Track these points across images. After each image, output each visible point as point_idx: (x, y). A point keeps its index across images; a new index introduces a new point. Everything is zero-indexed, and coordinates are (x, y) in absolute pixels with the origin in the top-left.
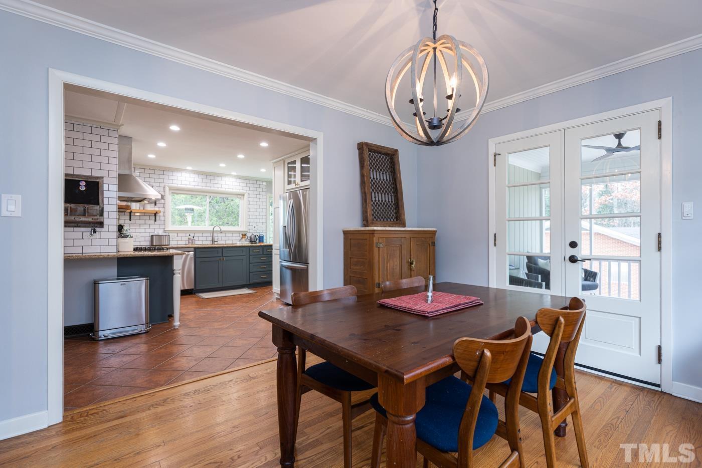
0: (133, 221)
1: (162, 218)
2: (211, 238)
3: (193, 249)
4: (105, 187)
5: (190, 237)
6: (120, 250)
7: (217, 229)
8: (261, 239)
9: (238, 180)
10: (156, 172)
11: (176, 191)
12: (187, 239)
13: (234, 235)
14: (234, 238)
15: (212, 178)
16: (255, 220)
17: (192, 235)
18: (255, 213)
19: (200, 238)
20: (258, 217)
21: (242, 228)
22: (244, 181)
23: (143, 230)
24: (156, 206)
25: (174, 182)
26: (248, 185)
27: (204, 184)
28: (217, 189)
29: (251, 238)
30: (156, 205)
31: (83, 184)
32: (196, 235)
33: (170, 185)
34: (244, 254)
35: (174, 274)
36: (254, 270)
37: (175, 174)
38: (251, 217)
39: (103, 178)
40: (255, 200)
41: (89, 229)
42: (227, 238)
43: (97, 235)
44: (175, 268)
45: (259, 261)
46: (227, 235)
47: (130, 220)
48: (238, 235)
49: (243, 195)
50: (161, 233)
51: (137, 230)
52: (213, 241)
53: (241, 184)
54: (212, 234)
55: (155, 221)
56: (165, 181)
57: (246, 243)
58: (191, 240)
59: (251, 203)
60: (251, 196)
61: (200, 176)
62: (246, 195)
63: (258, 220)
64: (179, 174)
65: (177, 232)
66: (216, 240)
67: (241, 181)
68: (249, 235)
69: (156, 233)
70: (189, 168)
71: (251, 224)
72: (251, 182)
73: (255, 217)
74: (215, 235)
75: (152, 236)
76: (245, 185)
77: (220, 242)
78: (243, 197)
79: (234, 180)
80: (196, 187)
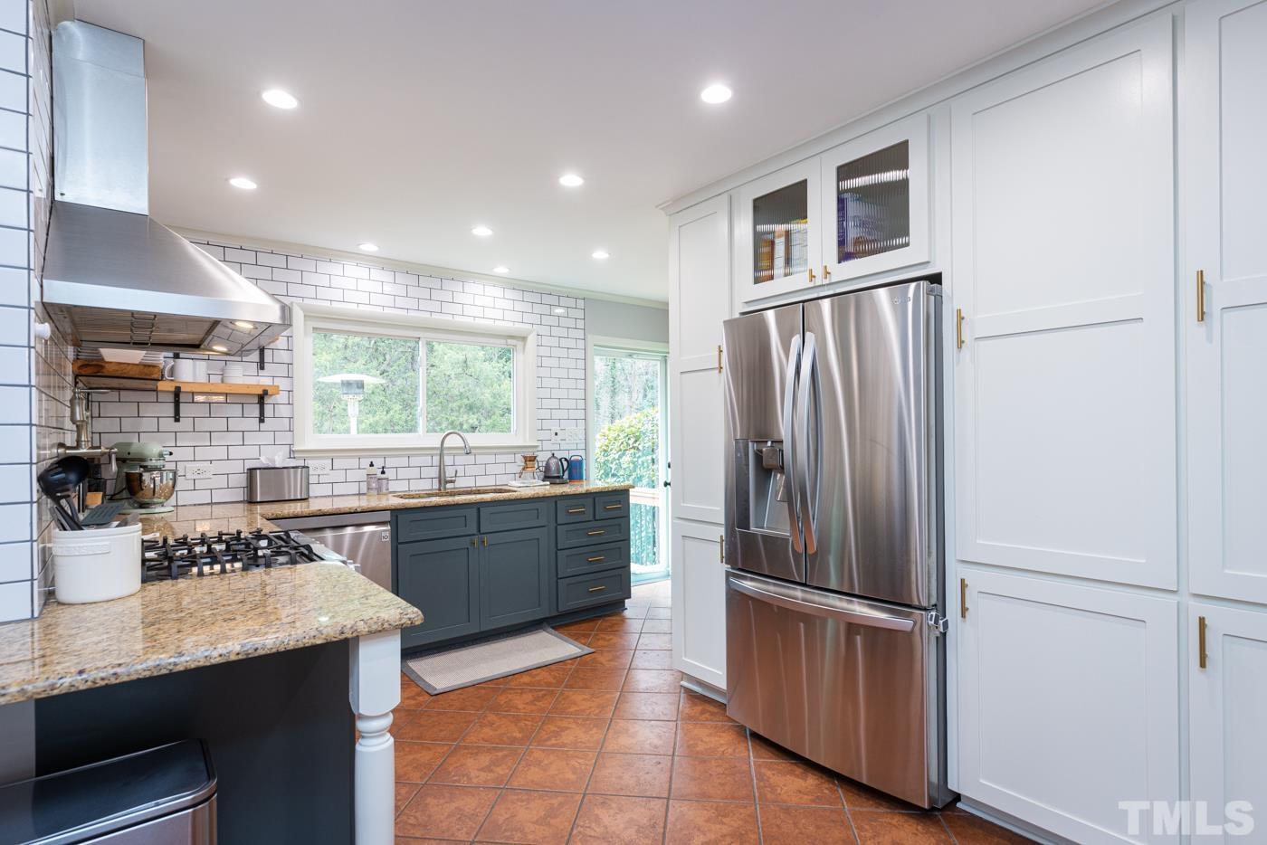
0: (185, 423)
1: (284, 411)
2: (434, 472)
3: (387, 516)
5: (372, 471)
7: (455, 441)
8: (574, 469)
9: (510, 294)
10: (262, 259)
11: (328, 323)
12: (362, 475)
13: (500, 458)
14: (499, 469)
15: (436, 283)
16: (556, 414)
17: (379, 463)
18: (556, 394)
19: (402, 473)
20: (564, 404)
21: (519, 434)
22: (528, 297)
23: (220, 453)
24: (261, 372)
25: (322, 293)
26: (538, 309)
27: (412, 304)
28: (450, 318)
29: (548, 467)
30: (262, 368)
32: (390, 462)
33: (306, 301)
34: (542, 521)
36: (570, 571)
37: (325, 267)
38: (547, 404)
40: (556, 352)
42: (479, 470)
45: (585, 541)
46: (480, 459)
47: (177, 420)
48: (510, 458)
49: (524, 339)
50: (279, 458)
52: (442, 480)
53: (519, 306)
54: (436, 459)
55: (262, 420)
56: (293, 290)
57: (533, 486)
58: (377, 481)
59: (546, 362)
60: (546, 341)
61: (400, 278)
62: (532, 340)
63: (564, 414)
64: (335, 269)
65: (332, 455)
66: (450, 473)
67: (517, 295)
68: (543, 457)
69: (264, 461)
70: (369, 247)
71: (546, 425)
72: (546, 299)
73: (555, 404)
74: (448, 460)
75: (251, 471)
76: (527, 307)
77: (462, 483)
78: (520, 344)
79: (498, 292)
80: (387, 311)
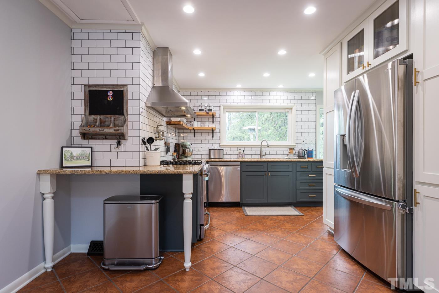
0: (196, 138)
1: (218, 134)
2: (259, 153)
3: (239, 163)
4: (129, 96)
5: (240, 151)
6: (147, 164)
7: (264, 143)
8: (310, 154)
9: (286, 94)
10: (214, 94)
11: (230, 109)
12: (238, 152)
13: (282, 149)
14: (282, 153)
15: (261, 94)
16: (303, 134)
17: (242, 149)
18: (303, 127)
19: (250, 153)
20: (307, 131)
21: (289, 142)
22: (293, 94)
23: (203, 145)
24: (213, 124)
25: (228, 101)
26: (296, 98)
27: (253, 101)
28: (265, 104)
29: (299, 152)
30: (213, 123)
31: (110, 94)
32: (246, 149)
33: (224, 104)
34: (291, 169)
35: (184, 199)
36: (301, 188)
37: (229, 94)
38: (299, 131)
39: (126, 85)
40: (303, 112)
41: (115, 141)
42: (275, 153)
43: (122, 147)
44: (184, 192)
45: (308, 178)
46: (275, 149)
47: (195, 137)
48: (286, 149)
49: (291, 109)
50: (216, 147)
51: (200, 145)
52: (261, 155)
53: (289, 98)
54: (260, 148)
55: (213, 137)
56: (221, 101)
57: (294, 158)
58: (242, 154)
59: (299, 116)
60: (299, 109)
61: (250, 94)
62: (294, 109)
63: (307, 134)
64: (232, 94)
65: (230, 146)
66: (264, 154)
67: (289, 94)
68: (297, 149)
69: (213, 148)
70: (239, 86)
71: (299, 138)
72: (300, 94)
73: (303, 131)
74: (263, 149)
75: (210, 150)
76: (293, 98)
77: (268, 157)
78: (291, 110)
79: (282, 94)
80: (246, 104)
